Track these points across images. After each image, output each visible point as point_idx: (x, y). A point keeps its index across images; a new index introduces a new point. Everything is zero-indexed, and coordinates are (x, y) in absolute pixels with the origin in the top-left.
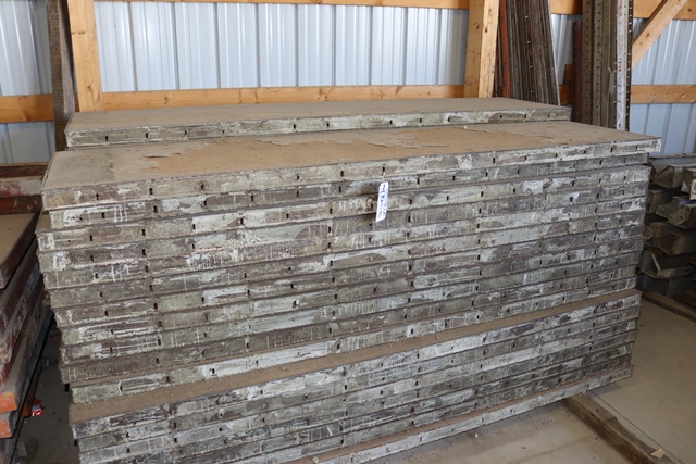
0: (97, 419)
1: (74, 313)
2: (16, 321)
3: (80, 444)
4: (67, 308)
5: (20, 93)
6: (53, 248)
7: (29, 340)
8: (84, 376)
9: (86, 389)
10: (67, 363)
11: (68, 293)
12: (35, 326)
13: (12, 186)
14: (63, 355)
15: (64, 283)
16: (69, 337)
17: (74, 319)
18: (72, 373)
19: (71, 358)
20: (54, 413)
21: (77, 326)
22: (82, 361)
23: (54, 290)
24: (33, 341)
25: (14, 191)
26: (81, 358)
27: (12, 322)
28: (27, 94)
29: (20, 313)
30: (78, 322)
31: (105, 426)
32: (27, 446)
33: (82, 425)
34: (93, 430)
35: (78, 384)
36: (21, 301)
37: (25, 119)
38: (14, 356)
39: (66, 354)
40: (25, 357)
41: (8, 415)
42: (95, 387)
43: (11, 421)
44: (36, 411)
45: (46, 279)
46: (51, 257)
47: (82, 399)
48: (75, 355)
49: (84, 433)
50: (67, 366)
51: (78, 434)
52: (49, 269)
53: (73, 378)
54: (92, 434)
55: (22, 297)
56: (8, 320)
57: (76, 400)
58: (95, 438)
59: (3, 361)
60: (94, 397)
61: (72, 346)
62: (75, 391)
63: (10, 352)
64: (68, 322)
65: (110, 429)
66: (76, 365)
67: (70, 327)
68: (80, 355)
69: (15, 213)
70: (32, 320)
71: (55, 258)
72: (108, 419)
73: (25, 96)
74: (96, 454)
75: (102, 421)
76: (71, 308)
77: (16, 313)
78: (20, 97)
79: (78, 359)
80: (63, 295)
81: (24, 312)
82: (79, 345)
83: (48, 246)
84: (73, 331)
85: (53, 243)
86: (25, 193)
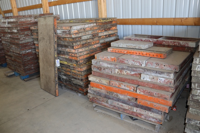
0: (195, 120)
1: (198, 85)
2: (178, 82)
3: (187, 125)
4: (196, 83)
5: (194, 17)
6: (198, 63)
7: (179, 89)
8: (195, 105)
9: (194, 110)
10: (191, 99)
11: (198, 78)
12: (182, 85)
13: (187, 44)
14: (190, 97)
15: (198, 75)
16: (194, 92)
17: (197, 87)
18: (191, 103)
19: (192, 98)
20: (179, 112)
21: (198, 90)
22: (195, 101)
23: (194, 76)
24: (180, 89)
25: (186, 45)
26: (196, 100)
27: (177, 82)
28: (196, 17)
29: (180, 81)
30: (198, 88)
31: (197, 123)
32: (170, 117)
33: (189, 120)
34: (193, 123)
35: (192, 107)
36: (181, 77)
37: (194, 25)
38: (175, 92)
39: (191, 97)
40: (177, 93)
41: (169, 107)
42: (197, 110)
43: (169, 109)
44: (174, 109)
45: (192, 72)
46: (196, 66)
47: (192, 112)
48: (194, 98)
49: (189, 122)
50: (191, 100)
51: (187, 121)
52: (195, 70)
53: (191, 105)
54: (192, 124)
55: (181, 76)
56: (176, 81)
57: (190, 111)
58: (192, 125)
59: (172, 92)
60: (196, 113)
61: (194, 95)
62: (190, 109)
63: (175, 90)
64: (195, 87)
65: (198, 125)
66: (193, 101)
67: (195, 89)
68: (196, 98)
69: (185, 52)
70: (182, 83)
71: (197, 66)
72: (199, 122)
73: (196, 18)
74: (191, 130)
75: (196, 122)
76: (197, 83)
77: (179, 80)
78: (194, 18)
79: (195, 99)
80: (196, 78)
81: (181, 81)
82: (196, 96)
83: (196, 62)
84: (196, 90)
85: (198, 62)
86: (190, 46)
